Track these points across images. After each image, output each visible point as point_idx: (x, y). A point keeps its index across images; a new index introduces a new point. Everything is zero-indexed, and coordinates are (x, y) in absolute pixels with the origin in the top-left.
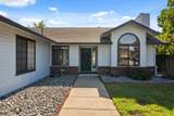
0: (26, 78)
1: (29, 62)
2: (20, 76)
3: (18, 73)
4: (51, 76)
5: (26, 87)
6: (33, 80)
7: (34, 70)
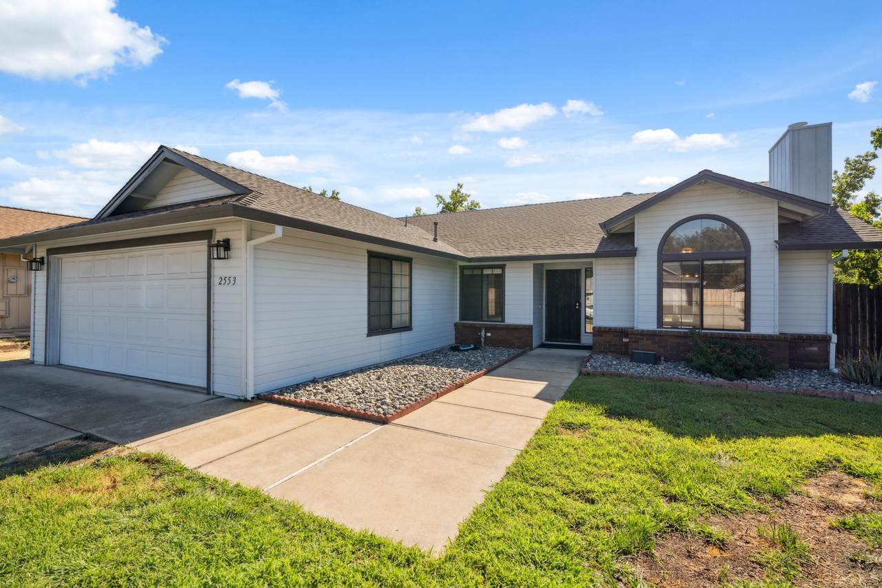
0: (387, 343)
1: (396, 308)
2: (376, 339)
3: (373, 331)
4: (455, 349)
5: (387, 364)
6: (405, 353)
7: (408, 328)
